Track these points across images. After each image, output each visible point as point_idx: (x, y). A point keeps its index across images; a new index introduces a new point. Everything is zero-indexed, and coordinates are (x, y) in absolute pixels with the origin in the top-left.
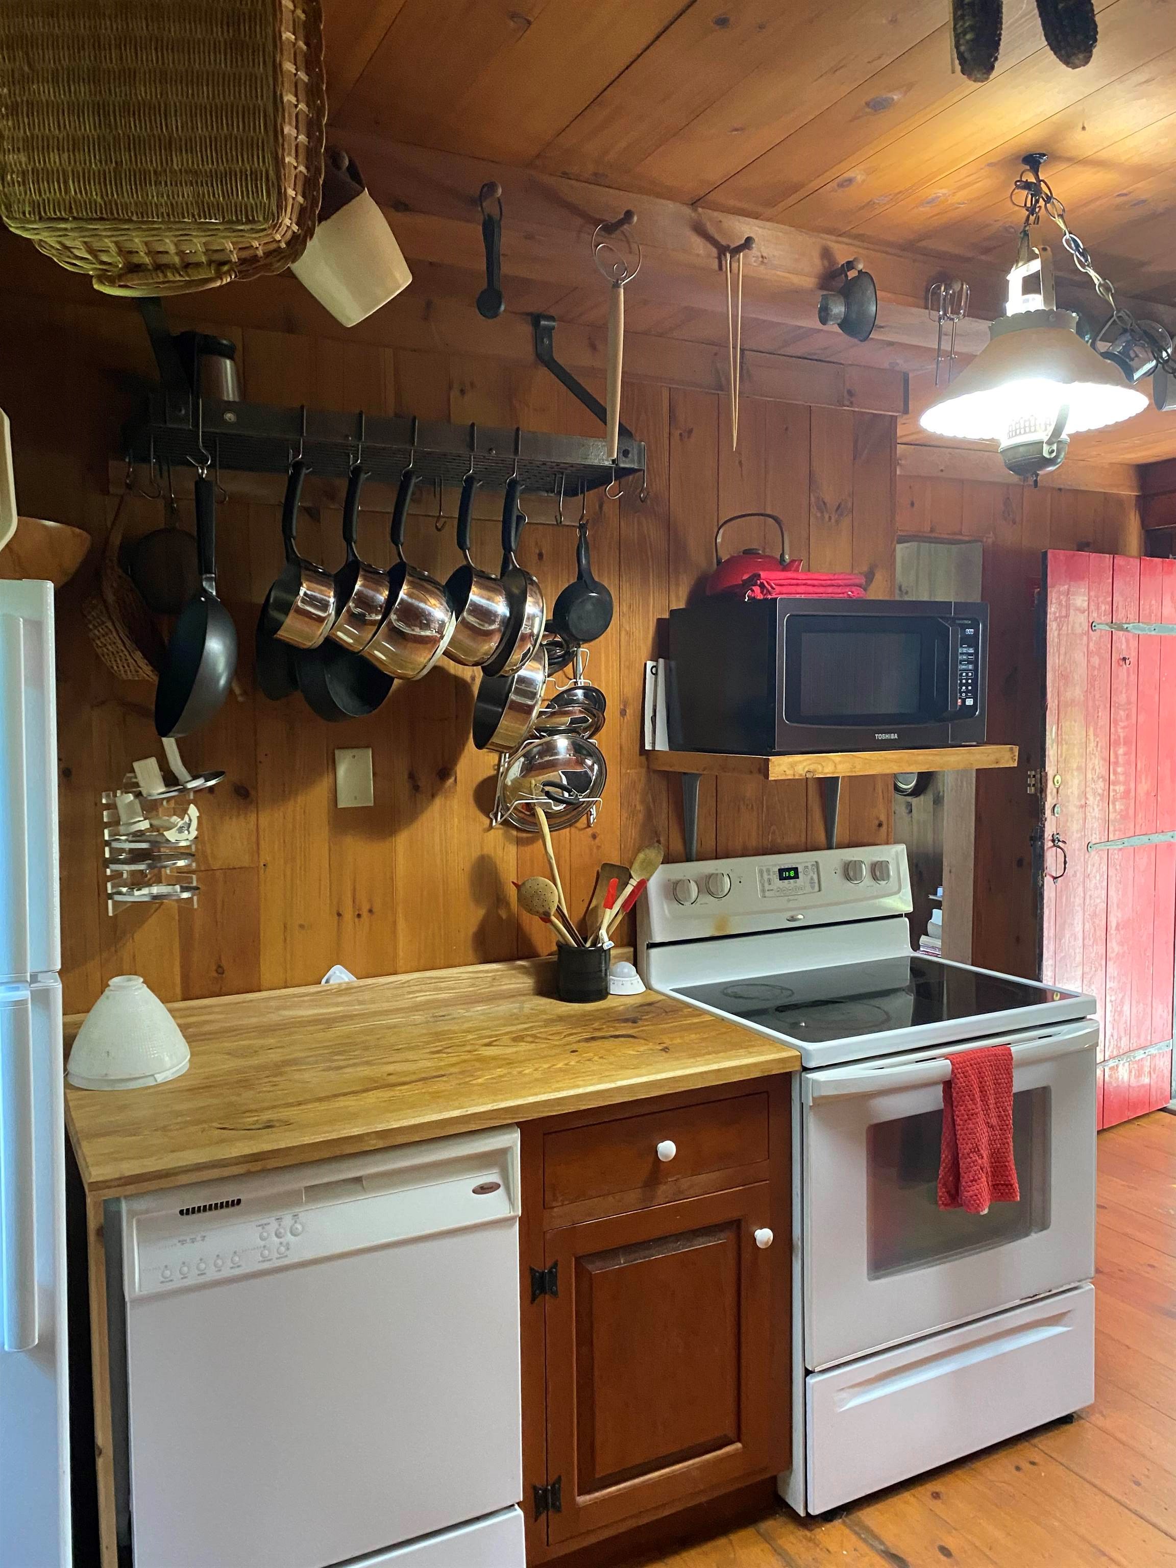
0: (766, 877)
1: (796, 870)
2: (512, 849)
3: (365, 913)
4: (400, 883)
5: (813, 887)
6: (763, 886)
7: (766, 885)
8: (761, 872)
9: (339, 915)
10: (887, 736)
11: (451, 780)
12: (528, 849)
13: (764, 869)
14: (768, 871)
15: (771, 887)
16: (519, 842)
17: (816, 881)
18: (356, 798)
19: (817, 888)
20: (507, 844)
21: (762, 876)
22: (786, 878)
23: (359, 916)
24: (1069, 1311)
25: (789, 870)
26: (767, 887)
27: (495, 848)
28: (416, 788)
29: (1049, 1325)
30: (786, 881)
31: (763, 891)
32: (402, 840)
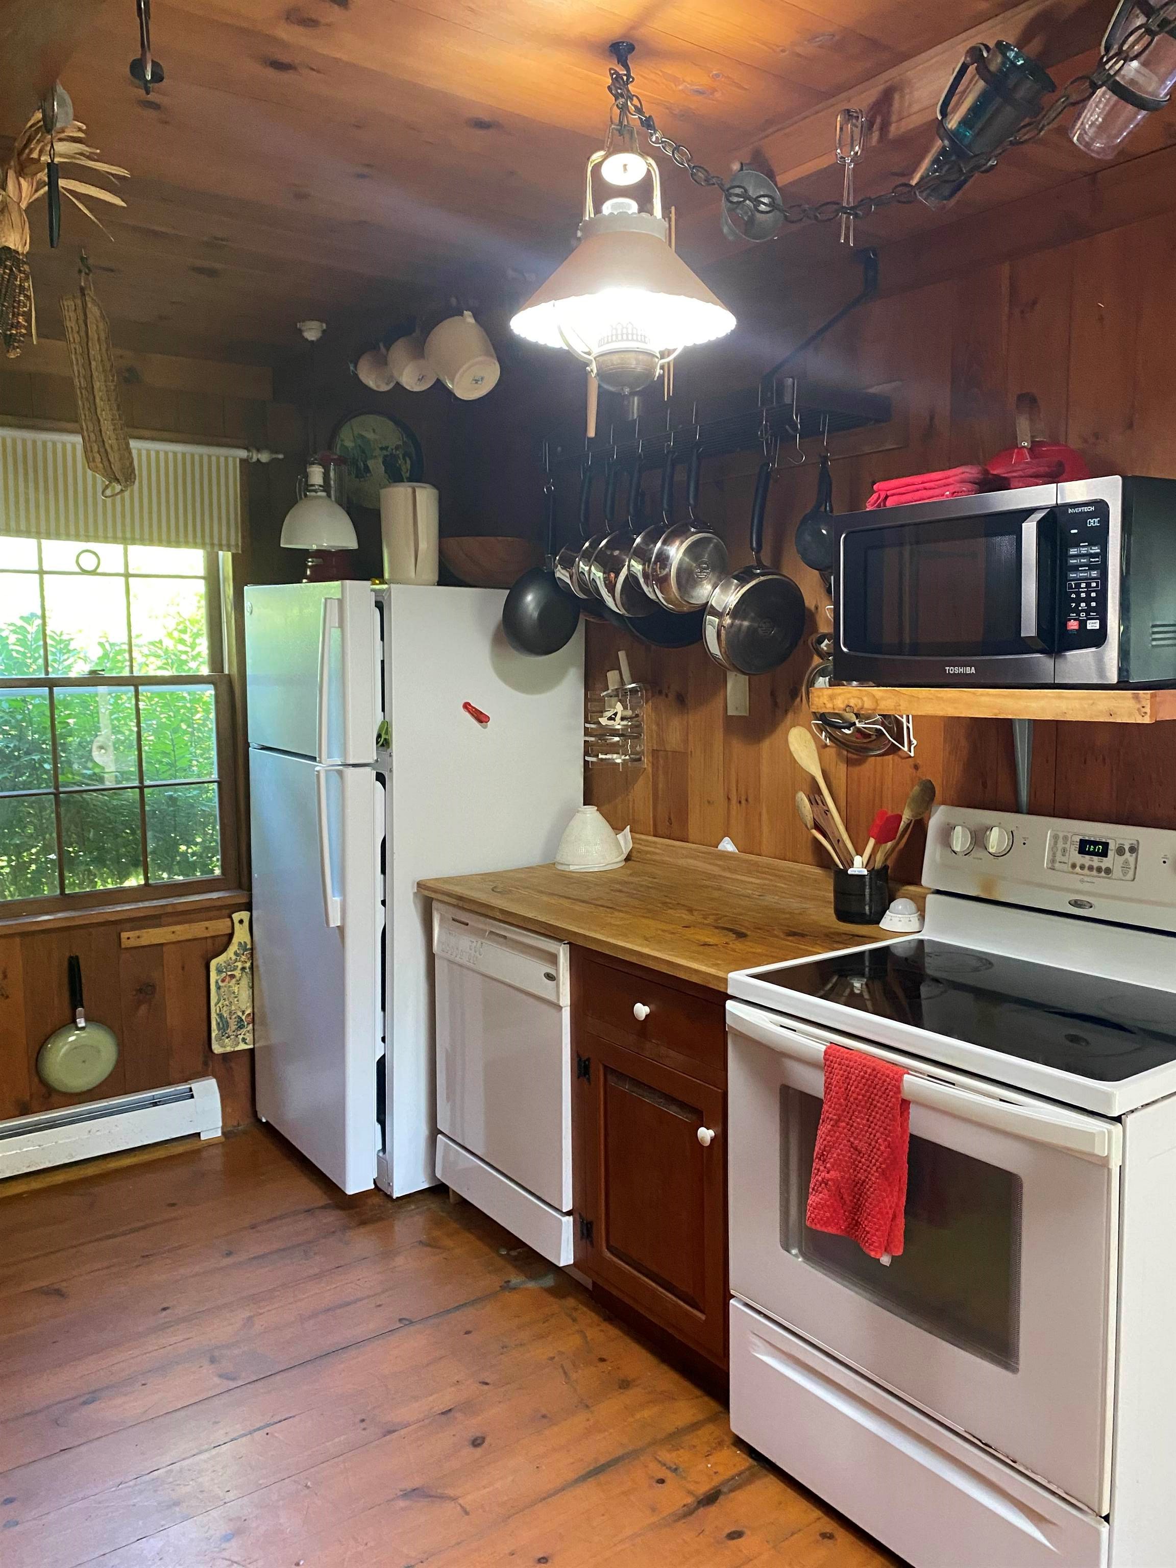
0: (1060, 845)
1: (1106, 845)
2: (843, 767)
3: (743, 802)
4: (764, 782)
5: (1125, 874)
6: (1054, 855)
7: (1059, 854)
8: (1055, 838)
9: (729, 799)
10: (961, 670)
11: (799, 699)
12: (856, 770)
13: (1061, 835)
14: (1065, 838)
15: (1064, 859)
16: (849, 762)
17: (1132, 866)
18: (737, 708)
19: (1130, 875)
20: (839, 763)
21: (1056, 843)
22: (1089, 853)
23: (740, 802)
24: (1054, 1524)
25: (1095, 843)
26: (1059, 857)
27: (830, 763)
28: (775, 704)
29: (1028, 1517)
30: (1087, 857)
31: (1053, 861)
32: (766, 745)
